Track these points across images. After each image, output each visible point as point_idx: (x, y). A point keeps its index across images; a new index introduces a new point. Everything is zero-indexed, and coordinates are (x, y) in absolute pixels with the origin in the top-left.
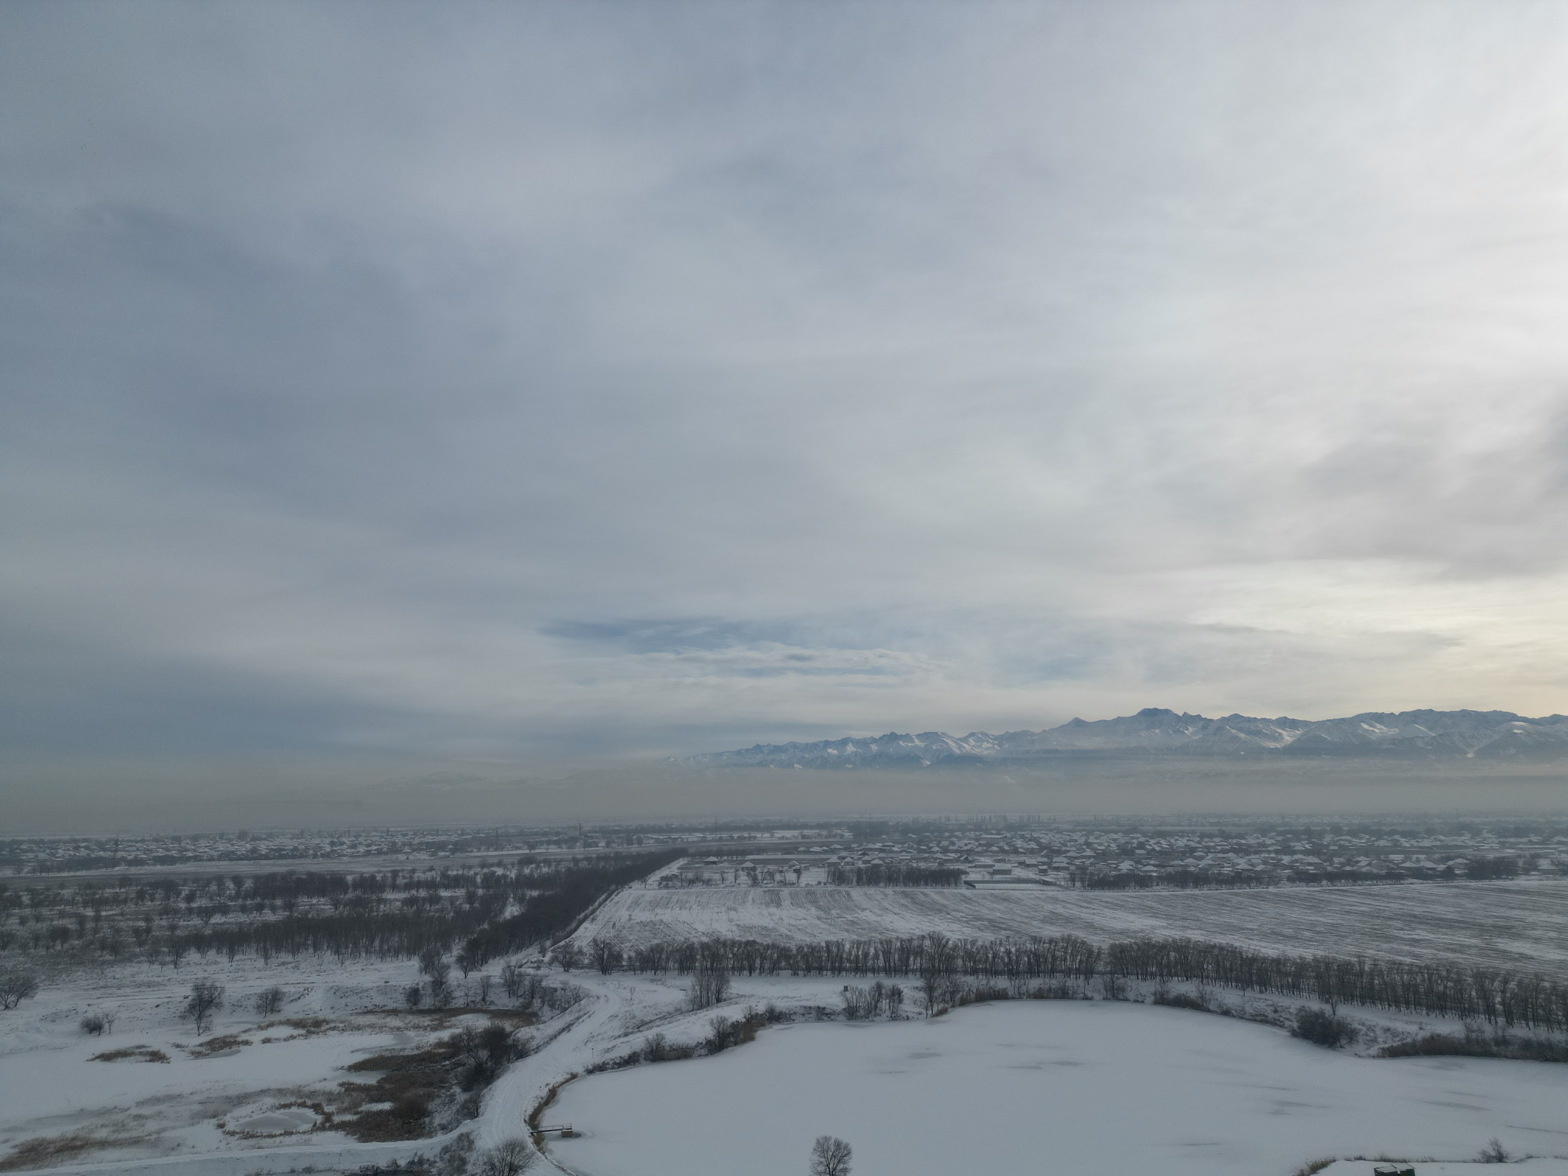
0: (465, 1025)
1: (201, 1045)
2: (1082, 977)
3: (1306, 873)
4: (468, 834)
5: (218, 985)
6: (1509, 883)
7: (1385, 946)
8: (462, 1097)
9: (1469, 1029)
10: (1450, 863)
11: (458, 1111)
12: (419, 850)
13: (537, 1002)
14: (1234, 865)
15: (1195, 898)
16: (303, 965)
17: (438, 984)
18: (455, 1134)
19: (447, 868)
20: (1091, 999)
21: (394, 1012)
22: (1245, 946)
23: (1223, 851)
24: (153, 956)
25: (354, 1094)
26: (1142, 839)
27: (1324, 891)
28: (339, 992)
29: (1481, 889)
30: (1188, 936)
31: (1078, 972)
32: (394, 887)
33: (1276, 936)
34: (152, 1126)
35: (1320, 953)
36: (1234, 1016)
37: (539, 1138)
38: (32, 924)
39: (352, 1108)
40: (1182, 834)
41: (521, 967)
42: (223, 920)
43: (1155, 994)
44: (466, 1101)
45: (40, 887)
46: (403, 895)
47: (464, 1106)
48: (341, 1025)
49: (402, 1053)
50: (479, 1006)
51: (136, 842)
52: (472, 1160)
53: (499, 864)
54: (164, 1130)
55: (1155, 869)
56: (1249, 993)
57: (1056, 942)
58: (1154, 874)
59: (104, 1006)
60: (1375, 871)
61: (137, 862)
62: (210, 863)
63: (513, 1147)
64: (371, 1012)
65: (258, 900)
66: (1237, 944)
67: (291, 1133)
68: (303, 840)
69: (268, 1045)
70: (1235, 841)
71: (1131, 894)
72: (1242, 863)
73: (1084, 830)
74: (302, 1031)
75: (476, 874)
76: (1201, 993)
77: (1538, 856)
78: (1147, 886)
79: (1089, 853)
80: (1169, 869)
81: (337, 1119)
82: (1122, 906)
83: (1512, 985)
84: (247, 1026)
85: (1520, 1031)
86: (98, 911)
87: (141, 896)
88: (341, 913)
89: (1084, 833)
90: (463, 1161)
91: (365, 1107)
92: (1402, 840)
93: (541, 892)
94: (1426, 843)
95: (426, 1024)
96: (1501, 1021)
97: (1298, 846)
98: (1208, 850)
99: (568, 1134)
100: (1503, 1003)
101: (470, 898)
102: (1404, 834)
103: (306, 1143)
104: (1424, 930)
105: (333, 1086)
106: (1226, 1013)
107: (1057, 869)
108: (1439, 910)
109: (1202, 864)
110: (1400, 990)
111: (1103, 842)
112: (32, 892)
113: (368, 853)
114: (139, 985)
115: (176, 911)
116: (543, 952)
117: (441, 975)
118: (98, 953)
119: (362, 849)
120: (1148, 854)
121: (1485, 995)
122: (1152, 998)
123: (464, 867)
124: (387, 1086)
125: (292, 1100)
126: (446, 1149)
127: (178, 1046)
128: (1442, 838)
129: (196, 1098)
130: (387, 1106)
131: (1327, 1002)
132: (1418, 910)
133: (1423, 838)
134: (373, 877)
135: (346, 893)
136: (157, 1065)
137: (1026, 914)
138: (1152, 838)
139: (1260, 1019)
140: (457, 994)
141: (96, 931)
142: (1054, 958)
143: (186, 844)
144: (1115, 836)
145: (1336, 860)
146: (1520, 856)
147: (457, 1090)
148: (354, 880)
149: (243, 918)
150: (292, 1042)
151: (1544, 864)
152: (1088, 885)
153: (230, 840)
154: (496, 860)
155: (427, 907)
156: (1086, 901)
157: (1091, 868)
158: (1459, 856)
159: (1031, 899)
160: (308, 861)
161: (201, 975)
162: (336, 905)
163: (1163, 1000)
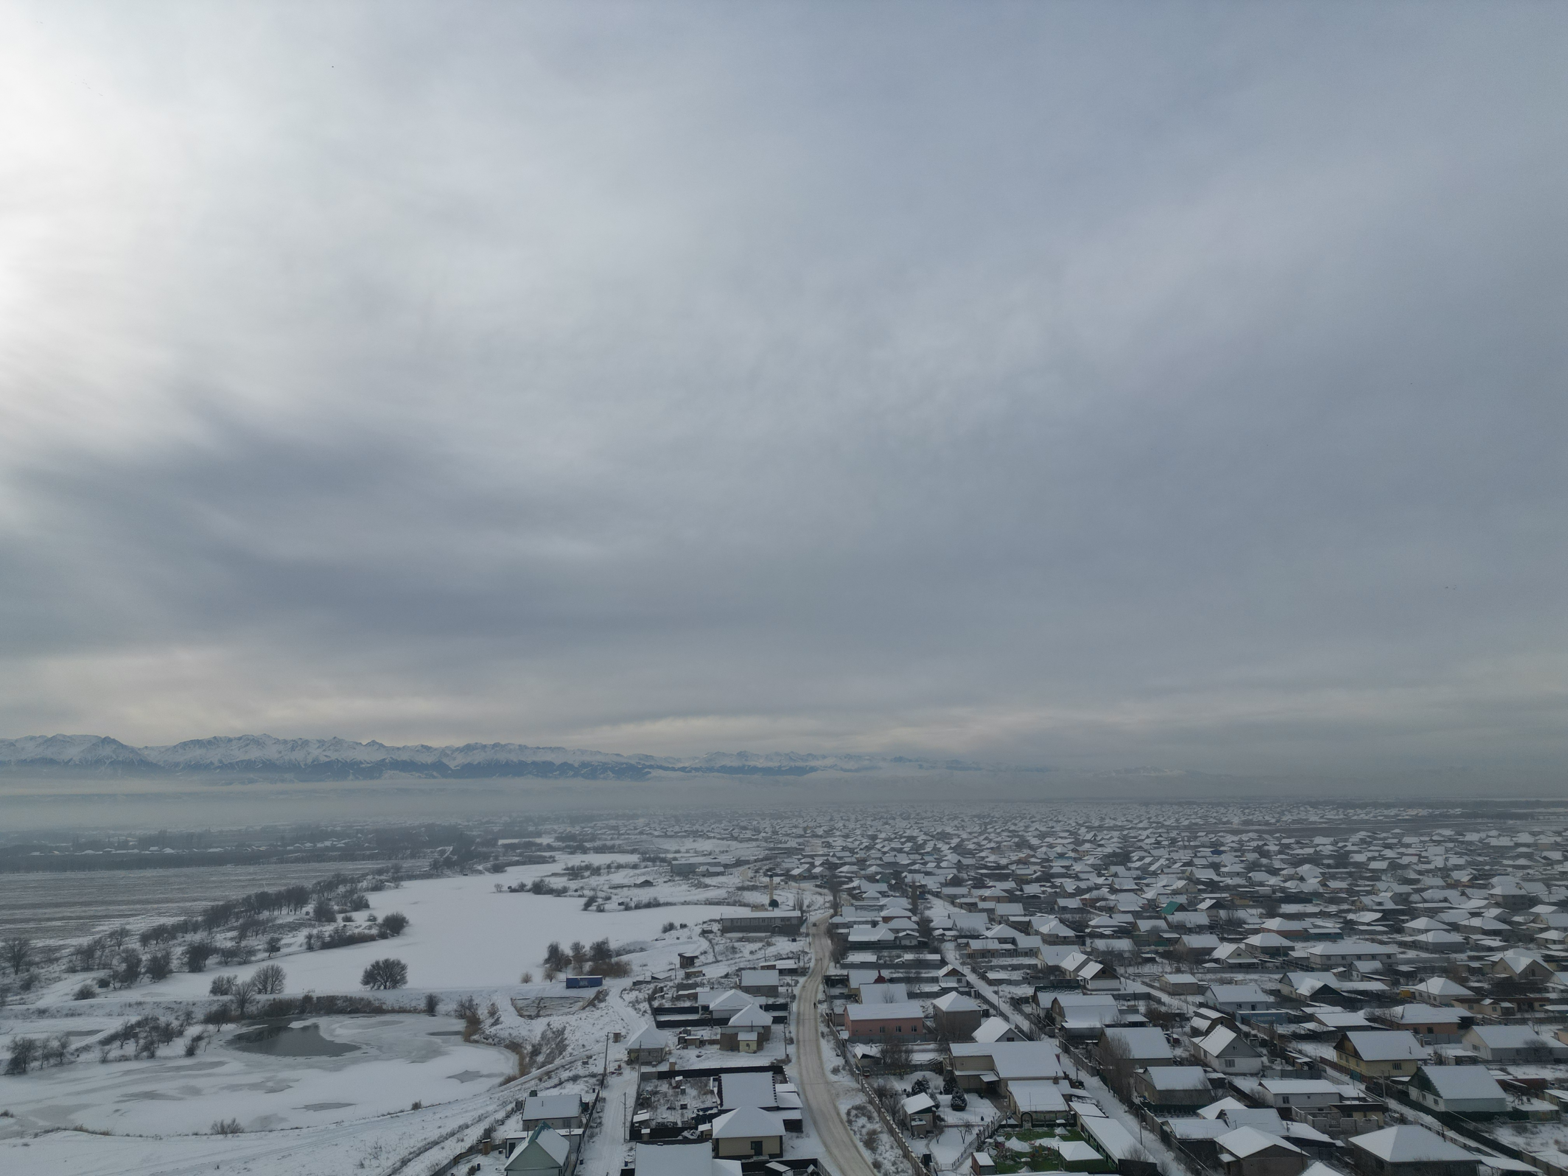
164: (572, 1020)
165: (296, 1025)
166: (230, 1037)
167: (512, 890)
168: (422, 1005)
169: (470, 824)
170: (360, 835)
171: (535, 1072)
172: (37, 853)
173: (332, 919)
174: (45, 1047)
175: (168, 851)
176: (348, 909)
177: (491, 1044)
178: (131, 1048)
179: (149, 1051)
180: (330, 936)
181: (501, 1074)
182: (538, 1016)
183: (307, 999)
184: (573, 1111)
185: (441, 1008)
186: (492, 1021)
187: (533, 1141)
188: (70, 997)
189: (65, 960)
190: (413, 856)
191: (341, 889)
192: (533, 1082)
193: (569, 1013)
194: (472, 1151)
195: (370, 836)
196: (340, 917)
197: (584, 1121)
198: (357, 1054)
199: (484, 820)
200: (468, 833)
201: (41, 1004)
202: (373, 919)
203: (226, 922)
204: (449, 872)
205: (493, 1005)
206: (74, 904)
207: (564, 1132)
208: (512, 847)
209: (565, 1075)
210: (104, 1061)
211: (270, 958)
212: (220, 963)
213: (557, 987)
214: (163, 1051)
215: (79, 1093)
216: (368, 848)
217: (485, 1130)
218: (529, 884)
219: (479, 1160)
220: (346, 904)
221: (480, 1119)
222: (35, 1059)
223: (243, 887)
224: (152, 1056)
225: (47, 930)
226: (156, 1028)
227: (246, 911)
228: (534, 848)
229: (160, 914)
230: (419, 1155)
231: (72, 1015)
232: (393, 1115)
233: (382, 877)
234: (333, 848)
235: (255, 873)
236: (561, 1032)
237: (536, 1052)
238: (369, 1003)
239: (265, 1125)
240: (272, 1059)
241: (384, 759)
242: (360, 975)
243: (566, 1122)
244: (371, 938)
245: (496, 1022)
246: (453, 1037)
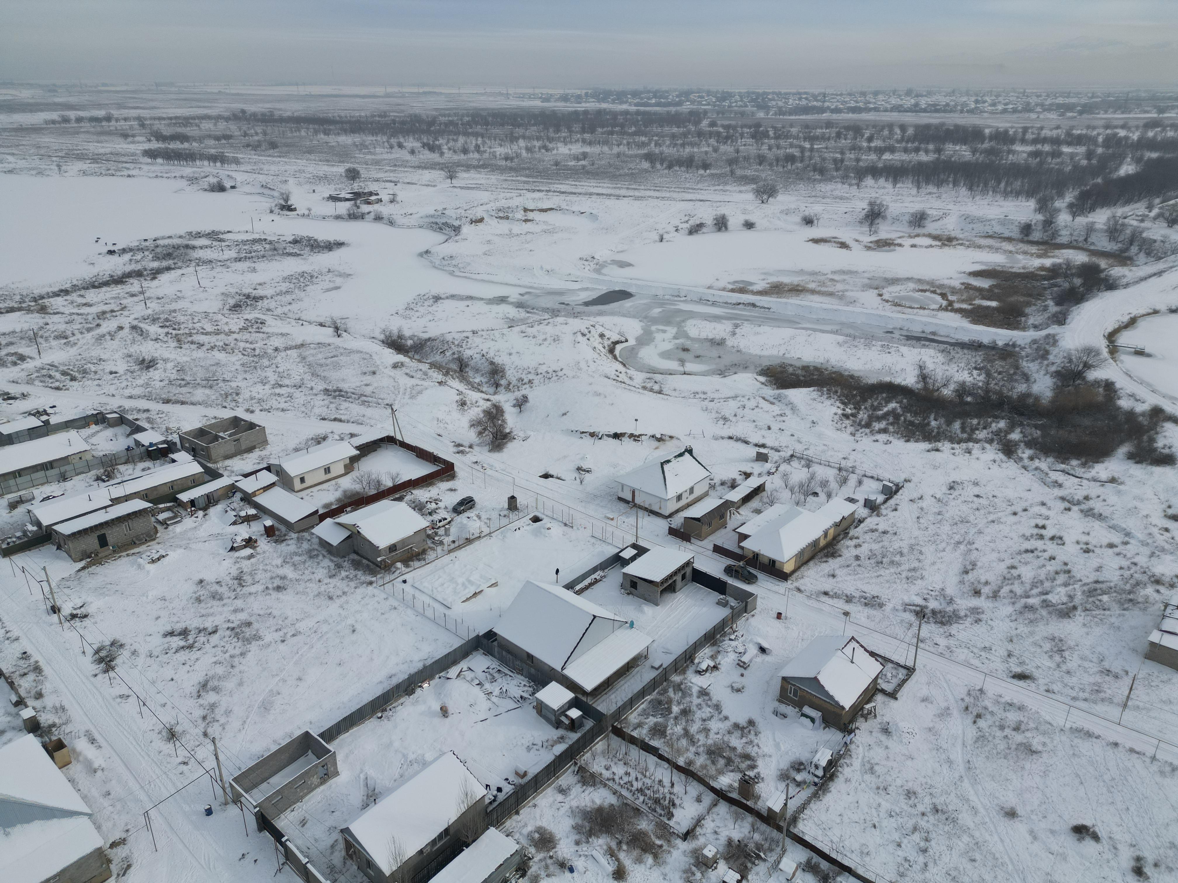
0: (1066, 257)
1: (871, 242)
4: (1098, 97)
5: (885, 203)
8: (1053, 308)
11: (1049, 318)
12: (1049, 110)
13: (1134, 249)
16: (944, 196)
17: (1048, 223)
18: (1044, 333)
19: (1072, 128)
21: (1009, 239)
24: (844, 179)
25: (971, 292)
28: (968, 219)
32: (1023, 141)
34: (839, 287)
37: (1113, 350)
38: (774, 150)
39: (969, 300)
41: (1125, 218)
42: (891, 157)
44: (1056, 312)
45: (779, 126)
46: (1029, 148)
47: (1055, 315)
48: (967, 243)
49: (1010, 270)
50: (1081, 244)
51: (837, 95)
52: (1054, 353)
53: (1123, 127)
54: (847, 291)
59: (814, 209)
61: (837, 111)
62: (884, 113)
63: (1089, 351)
64: (990, 237)
65: (916, 144)
67: (925, 309)
68: (954, 98)
69: (913, 249)
74: (939, 243)
75: (1099, 134)
81: (957, 306)
84: (901, 234)
86: (812, 145)
87: (839, 135)
88: (977, 159)
90: (1047, 352)
91: (978, 302)
93: (1161, 154)
95: (1033, 252)
99: (1140, 353)
101: (1089, 155)
103: (934, 316)
105: (956, 284)
112: (775, 128)
113: (1005, 111)
114: (836, 198)
115: (860, 148)
116: (1150, 208)
117: (1052, 216)
118: (811, 174)
119: (1000, 107)
123: (1088, 127)
124: (996, 291)
125: (928, 287)
126: (1034, 342)
127: (857, 241)
129: (866, 275)
130: (994, 304)
134: (1006, 132)
135: (983, 143)
136: (844, 250)
140: (1063, 232)
141: (811, 158)
143: (870, 98)
147: (1050, 303)
148: (991, 133)
149: (905, 157)
150: (930, 249)
153: (899, 96)
154: (1121, 123)
155: (1049, 159)
160: (956, 115)
161: (874, 195)
162: (974, 152)
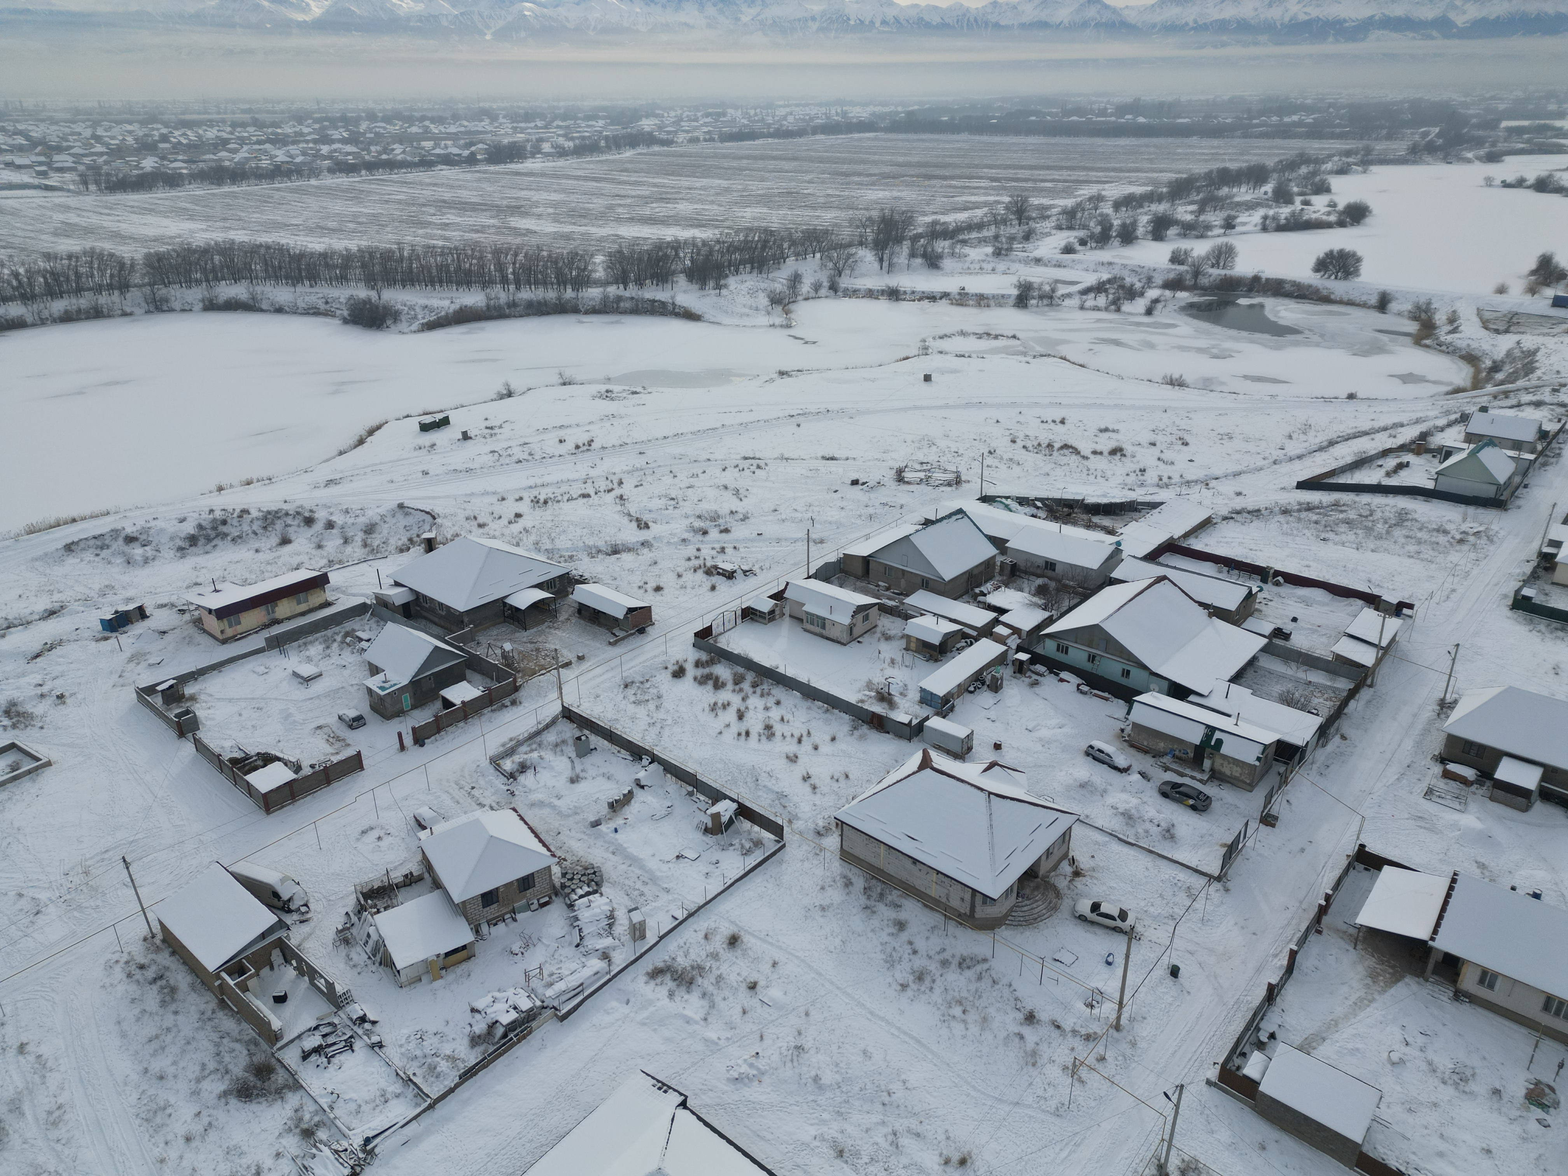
2: (116, 292)
3: (346, 163)
6: (520, 166)
7: (420, 232)
9: (489, 298)
10: (473, 149)
14: (272, 157)
15: (234, 196)
20: (131, 314)
22: (292, 243)
23: (259, 142)
26: (164, 131)
27: (363, 182)
29: (498, 173)
30: (232, 237)
31: (110, 287)
33: (321, 230)
35: (364, 243)
36: (287, 312)
40: (211, 123)
43: (203, 300)
55: (185, 165)
56: (300, 289)
57: (77, 258)
58: (185, 171)
60: (409, 158)
66: (283, 241)
70: (270, 130)
71: (160, 196)
72: (281, 156)
73: (89, 120)
76: (251, 294)
77: (541, 140)
78: (178, 185)
79: (99, 148)
80: (201, 165)
82: (151, 210)
83: (521, 257)
85: (526, 294)
89: (88, 123)
92: (432, 126)
94: (453, 129)
96: (512, 287)
97: (336, 134)
98: (242, 141)
100: (514, 273)
102: (433, 120)
104: (453, 214)
106: (279, 310)
107: (61, 170)
108: (465, 195)
109: (238, 157)
110: (434, 272)
111: (116, 135)
120: (174, 148)
121: (501, 267)
122: (201, 305)
128: (466, 123)
131: (373, 289)
132: (448, 195)
133: (450, 124)
137: (30, 228)
138: (177, 129)
139: (313, 312)
142: (78, 276)
144: (130, 128)
145: (373, 148)
146: (528, 141)
151: (546, 147)
152: (106, 188)
156: (107, 208)
157: (105, 167)
158: (481, 142)
159: (32, 208)
163: (211, 306)
164: (1550, 342)
165: (1243, 301)
166: (1183, 304)
167: (1506, 185)
168: (1374, 300)
169: (1468, 99)
170: (1331, 110)
171: (1490, 389)
172: (1033, 118)
173: (1289, 201)
174: (1040, 289)
175: (1141, 120)
176: (1308, 191)
177: (1443, 352)
178: (1102, 300)
179: (1116, 305)
180: (1286, 219)
181: (1450, 384)
182: (1507, 331)
183: (1256, 279)
184: (1529, 435)
185: (1394, 306)
186: (1450, 328)
187: (1473, 454)
188: (1058, 251)
189: (1054, 218)
190: (1389, 137)
191: (1304, 170)
192: (1486, 398)
193: (1548, 334)
194: (1403, 448)
195: (1343, 111)
196: (1298, 200)
197: (1539, 448)
198: (1299, 337)
199: (1488, 95)
200: (1463, 111)
201: (1037, 254)
202: (1332, 205)
203: (1188, 195)
204: (1429, 159)
205: (1454, 312)
206: (1061, 168)
207: (1511, 453)
208: (1520, 131)
209: (1526, 398)
210: (1082, 308)
211: (1225, 234)
212: (1179, 235)
213: (1541, 303)
214: (1127, 307)
215: (1064, 330)
216: (1339, 126)
217: (1421, 433)
218: (1531, 178)
219: (1408, 457)
220: (1306, 186)
221: (1417, 421)
222: (1034, 298)
223: (1206, 161)
224: (1118, 310)
225: (1042, 190)
226: (1122, 287)
227: (1207, 186)
228: (1549, 133)
229: (1130, 183)
230: (1347, 440)
231: (1059, 266)
232: (1327, 400)
233: (1351, 160)
234: (1300, 124)
235: (1219, 147)
236: (1534, 353)
237: (1496, 368)
238: (1317, 291)
239: (1207, 385)
240: (1218, 329)
241: (1373, 16)
242: (1311, 262)
243: (1517, 445)
244: (1328, 225)
245: (1455, 331)
246: (1402, 338)
